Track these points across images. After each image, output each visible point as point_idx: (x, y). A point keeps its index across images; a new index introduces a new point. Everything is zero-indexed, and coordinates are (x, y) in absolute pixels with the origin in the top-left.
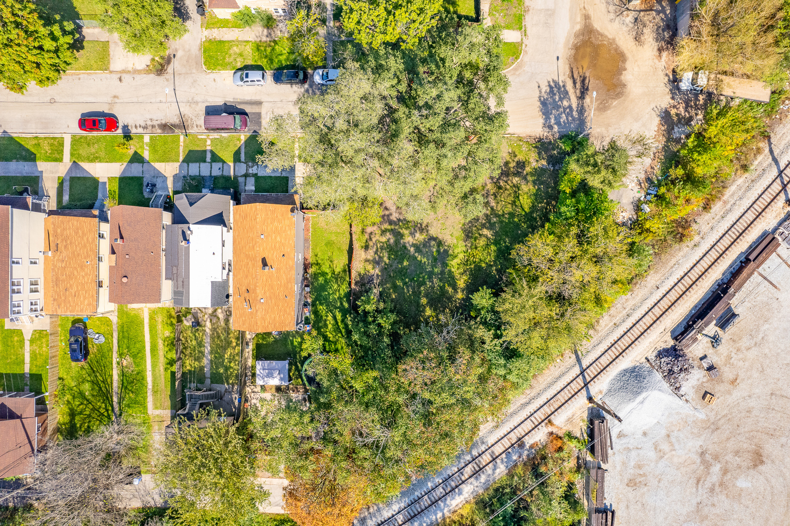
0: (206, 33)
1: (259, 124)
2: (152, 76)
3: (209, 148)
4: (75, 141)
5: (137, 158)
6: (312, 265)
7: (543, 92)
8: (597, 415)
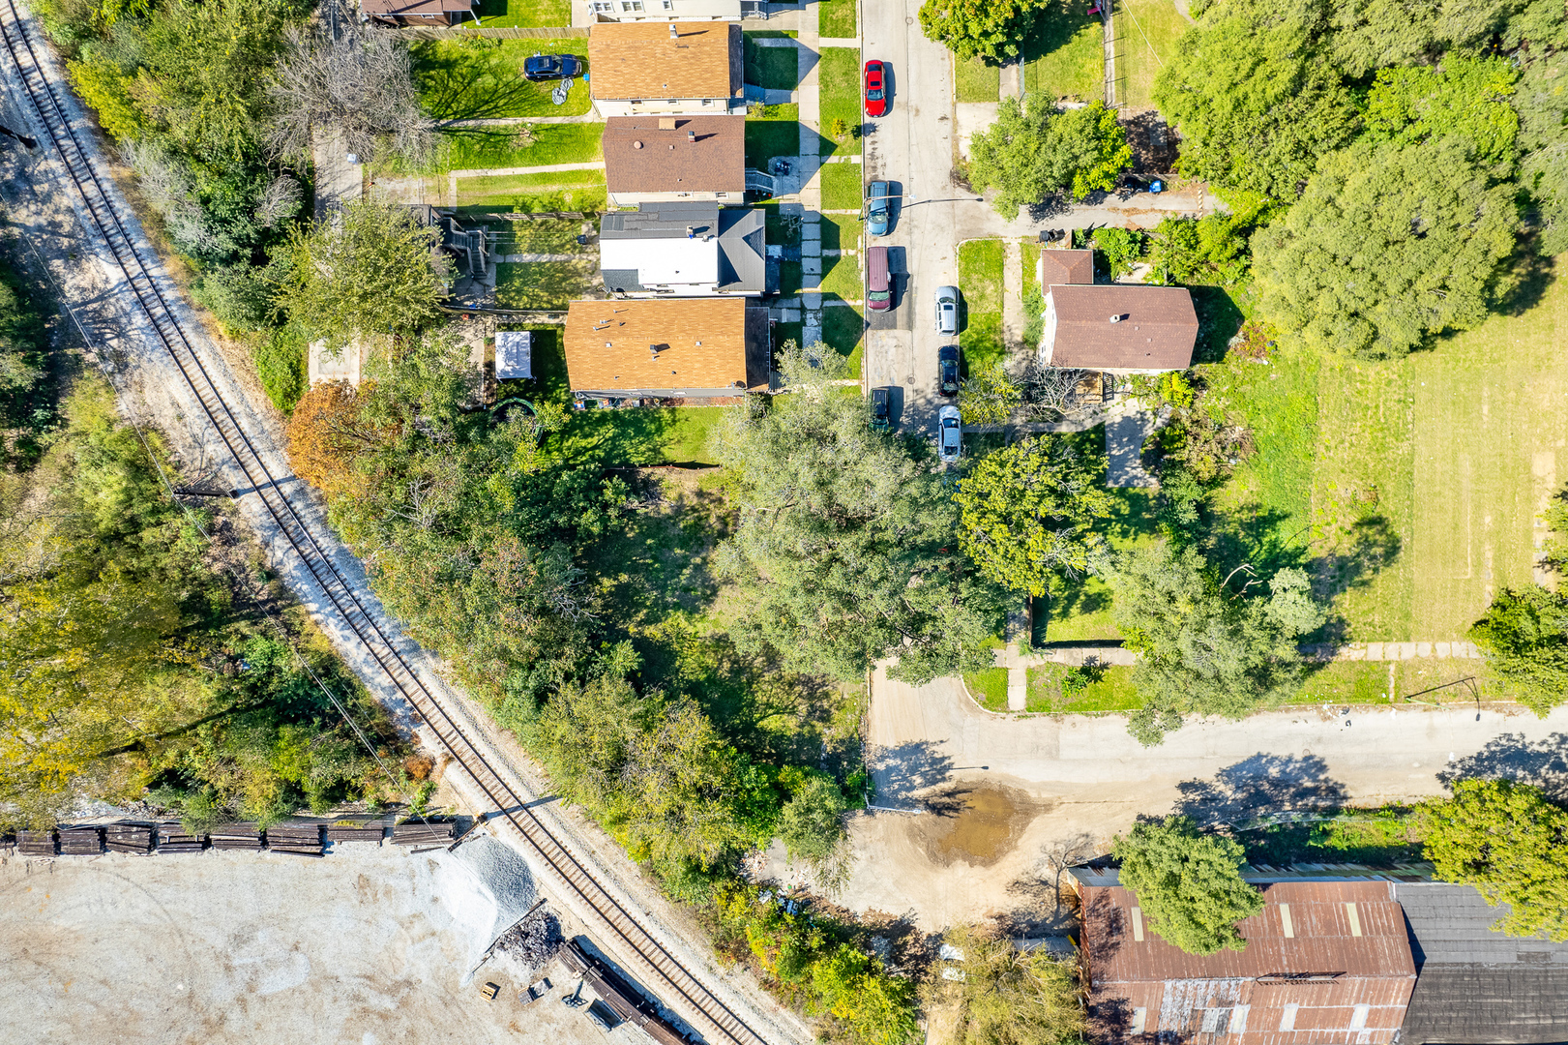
0: (1014, 245)
1: (880, 327)
2: (950, 165)
3: (843, 252)
4: (851, 55)
5: (827, 148)
6: (673, 411)
7: (935, 748)
8: (459, 828)
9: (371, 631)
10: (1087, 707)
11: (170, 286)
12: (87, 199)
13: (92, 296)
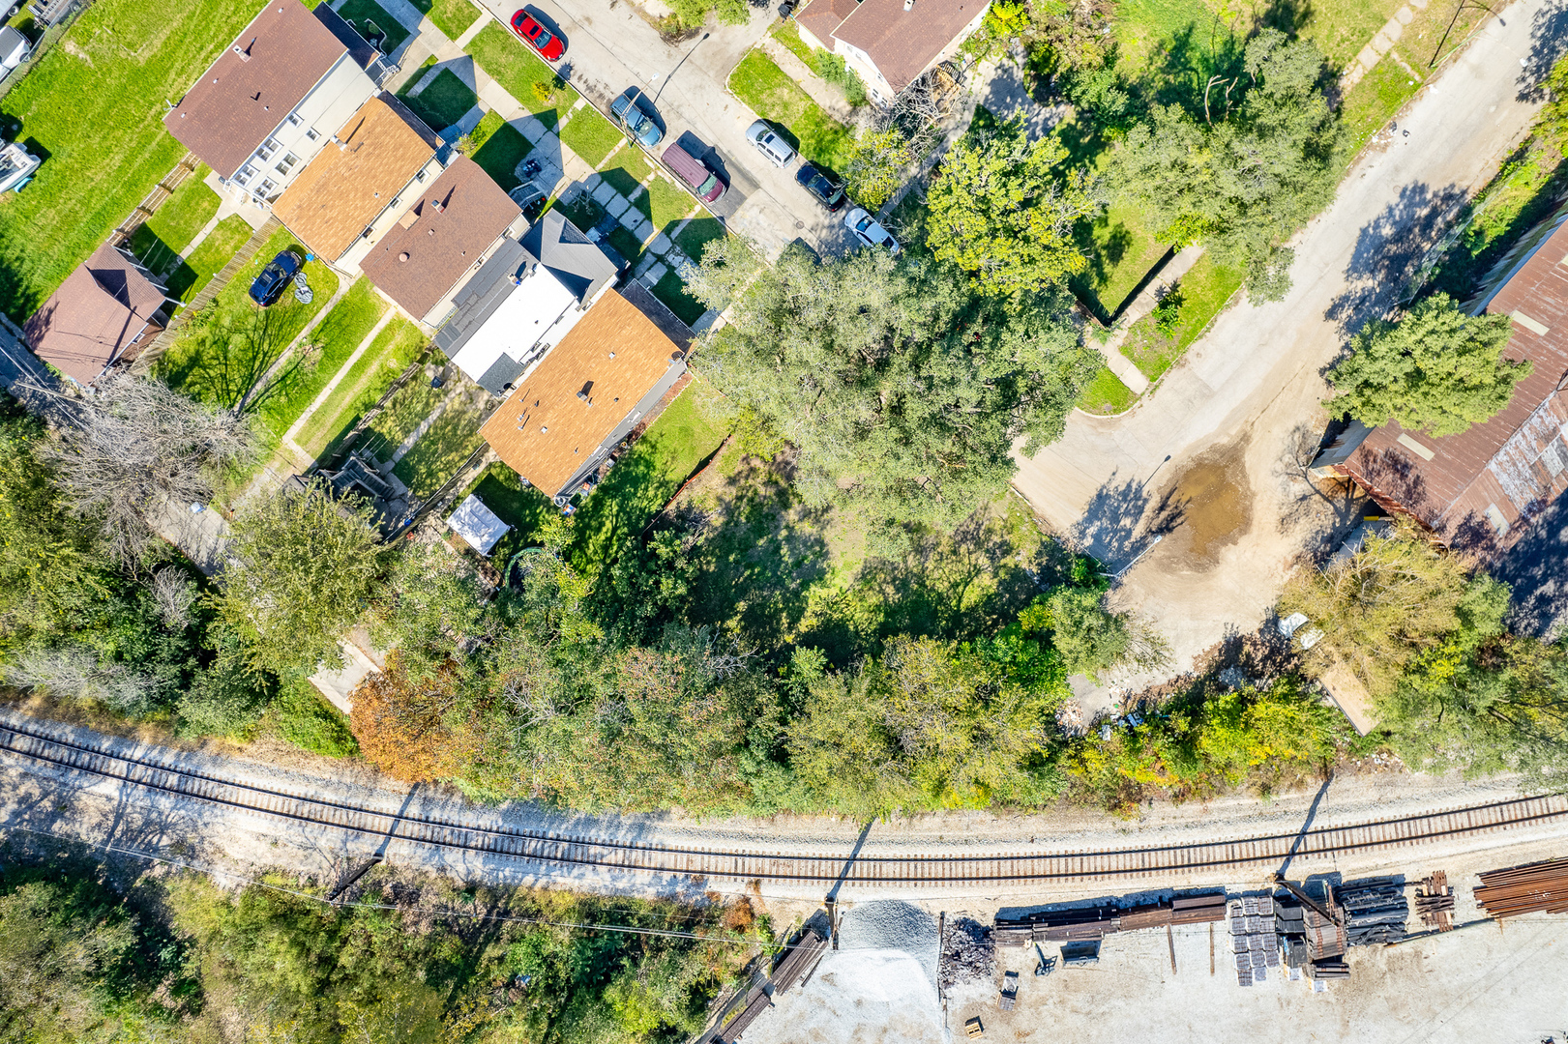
0: (767, 41)
1: (733, 210)
2: (656, 34)
3: (645, 184)
4: (493, 30)
5: (549, 119)
6: (644, 440)
7: (1114, 484)
8: (821, 928)
9: (593, 850)
10: (1194, 331)
11: (161, 752)
12: (27, 754)
13: (111, 823)
